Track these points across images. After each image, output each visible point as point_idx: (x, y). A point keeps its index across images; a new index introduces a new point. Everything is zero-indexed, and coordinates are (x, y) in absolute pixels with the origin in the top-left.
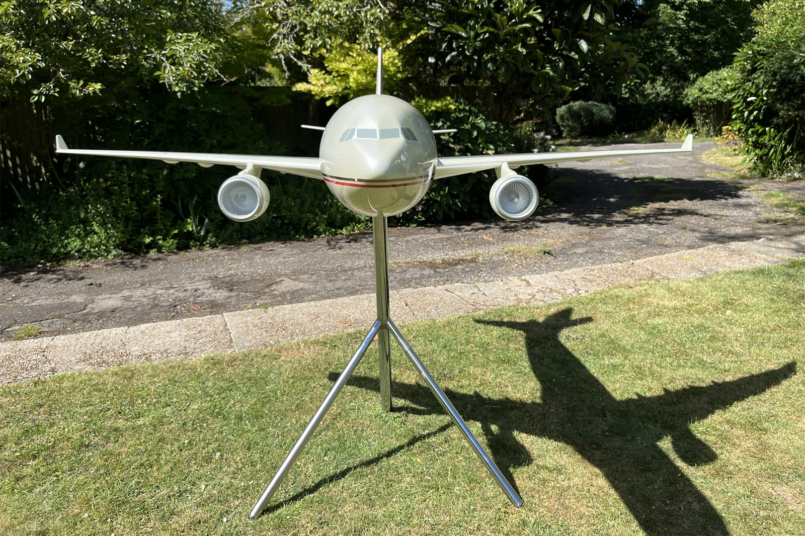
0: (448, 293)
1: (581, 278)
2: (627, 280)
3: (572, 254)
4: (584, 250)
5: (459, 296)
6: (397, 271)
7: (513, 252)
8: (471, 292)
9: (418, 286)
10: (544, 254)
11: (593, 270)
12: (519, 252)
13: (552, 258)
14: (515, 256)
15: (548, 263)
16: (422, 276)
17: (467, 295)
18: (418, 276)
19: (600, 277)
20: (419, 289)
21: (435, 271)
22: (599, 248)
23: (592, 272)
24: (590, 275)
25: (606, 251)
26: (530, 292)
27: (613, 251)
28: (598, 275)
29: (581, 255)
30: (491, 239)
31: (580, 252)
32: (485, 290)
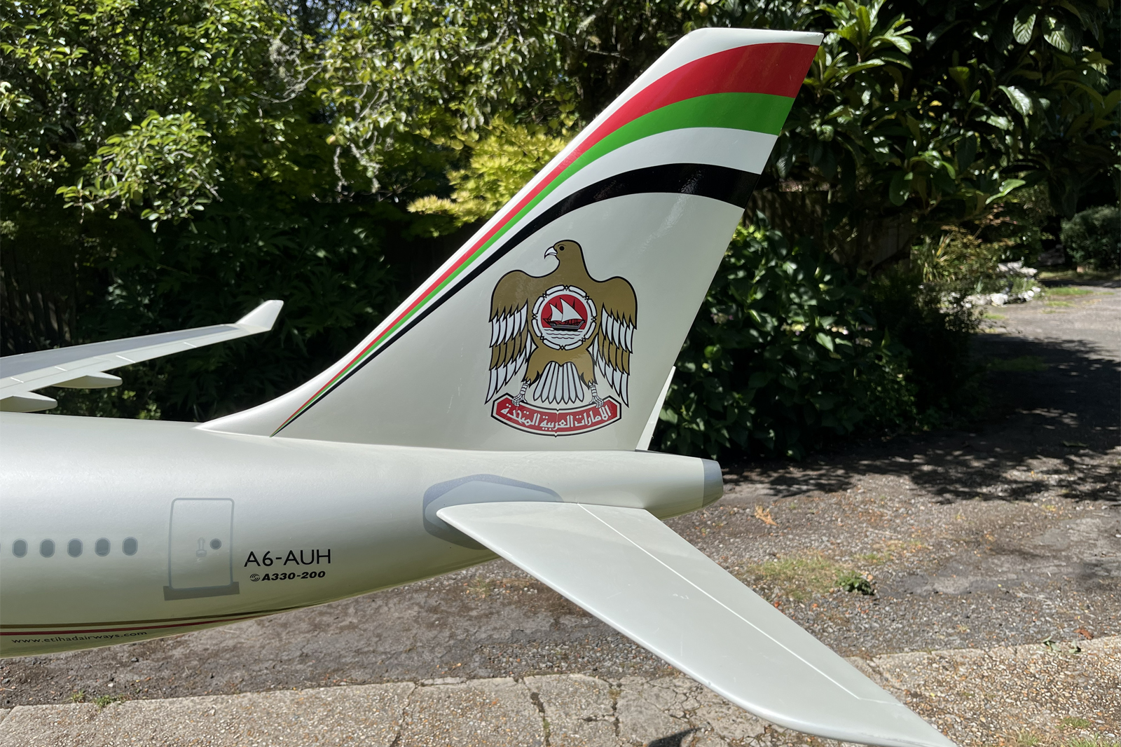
0: (531, 710)
1: (909, 693)
2: (1038, 720)
3: (925, 598)
4: (964, 583)
5: (546, 726)
6: (474, 613)
7: (775, 578)
8: (585, 714)
9: (482, 672)
10: (850, 591)
11: (955, 665)
12: (790, 579)
13: (867, 602)
14: (776, 591)
15: (848, 621)
16: (514, 639)
17: (570, 722)
18: (508, 634)
19: (963, 696)
20: (475, 682)
21: (557, 622)
22: (1004, 583)
23: (948, 675)
24: (940, 684)
25: (1021, 595)
26: (738, 735)
27: (1041, 597)
28: (960, 687)
29: (950, 599)
30: (769, 520)
31: (951, 590)
32: (628, 707)
